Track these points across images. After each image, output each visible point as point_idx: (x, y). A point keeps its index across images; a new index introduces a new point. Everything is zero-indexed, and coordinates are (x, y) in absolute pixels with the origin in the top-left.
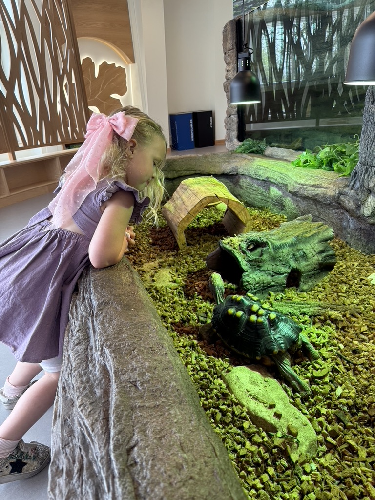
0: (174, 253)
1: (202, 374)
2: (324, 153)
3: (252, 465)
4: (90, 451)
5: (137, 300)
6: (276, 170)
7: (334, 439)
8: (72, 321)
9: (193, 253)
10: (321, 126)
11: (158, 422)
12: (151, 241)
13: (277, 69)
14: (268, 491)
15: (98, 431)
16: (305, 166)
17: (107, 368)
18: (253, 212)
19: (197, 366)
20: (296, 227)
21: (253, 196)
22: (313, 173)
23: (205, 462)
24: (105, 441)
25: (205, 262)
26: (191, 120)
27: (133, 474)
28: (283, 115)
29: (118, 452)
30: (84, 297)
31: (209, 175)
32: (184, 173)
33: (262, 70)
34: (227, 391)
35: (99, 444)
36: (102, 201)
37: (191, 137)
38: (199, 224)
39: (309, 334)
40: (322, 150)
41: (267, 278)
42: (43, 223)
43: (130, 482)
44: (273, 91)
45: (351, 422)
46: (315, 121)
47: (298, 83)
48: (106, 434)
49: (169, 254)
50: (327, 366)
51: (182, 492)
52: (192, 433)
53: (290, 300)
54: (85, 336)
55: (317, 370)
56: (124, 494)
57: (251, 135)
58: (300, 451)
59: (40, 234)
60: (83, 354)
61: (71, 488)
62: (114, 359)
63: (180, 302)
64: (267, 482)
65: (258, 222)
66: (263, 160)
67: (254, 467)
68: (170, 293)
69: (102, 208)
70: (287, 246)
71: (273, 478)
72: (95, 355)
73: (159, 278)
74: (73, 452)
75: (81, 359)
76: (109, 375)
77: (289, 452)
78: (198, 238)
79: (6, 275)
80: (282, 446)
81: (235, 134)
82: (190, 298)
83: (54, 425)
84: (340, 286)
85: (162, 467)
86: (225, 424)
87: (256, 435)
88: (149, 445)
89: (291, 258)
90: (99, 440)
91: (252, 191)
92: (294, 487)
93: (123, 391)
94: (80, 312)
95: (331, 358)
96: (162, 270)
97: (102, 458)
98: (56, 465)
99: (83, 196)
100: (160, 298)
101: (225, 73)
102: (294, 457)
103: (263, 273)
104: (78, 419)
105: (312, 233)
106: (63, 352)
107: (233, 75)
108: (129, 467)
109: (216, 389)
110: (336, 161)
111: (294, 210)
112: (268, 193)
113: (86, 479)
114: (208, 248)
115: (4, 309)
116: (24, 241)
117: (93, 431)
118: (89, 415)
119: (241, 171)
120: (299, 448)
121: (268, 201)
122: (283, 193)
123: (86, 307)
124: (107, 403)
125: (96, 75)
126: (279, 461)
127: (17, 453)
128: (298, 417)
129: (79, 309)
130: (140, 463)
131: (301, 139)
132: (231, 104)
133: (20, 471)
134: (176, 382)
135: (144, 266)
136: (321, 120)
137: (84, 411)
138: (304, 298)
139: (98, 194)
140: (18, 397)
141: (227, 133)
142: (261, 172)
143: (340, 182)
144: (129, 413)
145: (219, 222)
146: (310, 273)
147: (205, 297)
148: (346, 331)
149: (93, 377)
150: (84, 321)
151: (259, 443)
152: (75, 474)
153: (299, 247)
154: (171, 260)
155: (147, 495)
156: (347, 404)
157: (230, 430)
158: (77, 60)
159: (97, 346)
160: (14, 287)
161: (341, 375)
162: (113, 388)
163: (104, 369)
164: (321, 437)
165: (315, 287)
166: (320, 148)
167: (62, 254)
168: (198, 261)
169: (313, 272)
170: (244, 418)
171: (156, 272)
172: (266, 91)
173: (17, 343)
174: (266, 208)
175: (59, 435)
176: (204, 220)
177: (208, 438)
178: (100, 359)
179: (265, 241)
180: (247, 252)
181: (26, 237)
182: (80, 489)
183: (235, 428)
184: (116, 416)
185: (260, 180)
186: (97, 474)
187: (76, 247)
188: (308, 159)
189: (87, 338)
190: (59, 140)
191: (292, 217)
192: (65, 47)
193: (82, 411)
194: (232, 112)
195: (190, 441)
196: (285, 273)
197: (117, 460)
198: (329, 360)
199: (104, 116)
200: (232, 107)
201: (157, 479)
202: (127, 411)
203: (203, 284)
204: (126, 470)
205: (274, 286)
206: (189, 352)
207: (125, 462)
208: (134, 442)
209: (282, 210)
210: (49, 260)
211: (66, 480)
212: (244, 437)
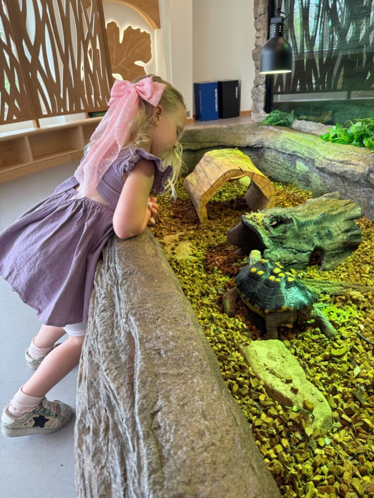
0: (195, 227)
1: (220, 346)
2: (355, 128)
3: (267, 435)
4: (115, 413)
5: (160, 271)
6: (304, 144)
7: (349, 416)
8: (97, 288)
9: (214, 228)
10: (352, 98)
11: (181, 390)
12: (172, 214)
13: (309, 35)
14: (281, 461)
15: (123, 395)
16: (334, 142)
17: (132, 335)
18: (277, 187)
19: (215, 338)
20: (322, 205)
21: (278, 170)
22: (343, 148)
23: (227, 431)
24: (130, 405)
25: (226, 237)
26: (216, 90)
27: (157, 437)
28: (312, 87)
29: (142, 415)
30: (108, 266)
31: (233, 147)
32: (208, 145)
33: (294, 37)
34: (244, 364)
35: (124, 407)
36: (125, 171)
37: (215, 107)
38: (220, 198)
39: (329, 313)
40: (353, 124)
41: (289, 256)
42: (70, 192)
43: (154, 444)
44: (304, 61)
45: (367, 401)
46: (345, 93)
47: (330, 52)
48: (131, 398)
49: (190, 228)
50: (346, 346)
51: (204, 457)
52: (214, 403)
53: (312, 278)
54: (110, 303)
55: (336, 349)
56: (148, 454)
57: (279, 106)
58: (315, 426)
59: (66, 203)
60: (109, 321)
61: (98, 446)
62: (138, 327)
63: (199, 276)
64: (281, 452)
65: (282, 198)
66: (291, 133)
67: (268, 438)
68: (190, 266)
69: (124, 178)
70: (312, 224)
71: (286, 449)
72: (120, 322)
73: (178, 251)
74: (99, 412)
75: (106, 325)
76: (134, 342)
77: (304, 426)
78: (219, 212)
79: (33, 241)
80: (297, 420)
81: (261, 105)
82: (210, 272)
83: (79, 386)
84: (364, 266)
85: (185, 432)
86: (242, 396)
87: (272, 408)
88: (173, 411)
89: (315, 236)
90: (124, 403)
91: (276, 166)
92: (307, 459)
93: (148, 358)
94: (105, 280)
95: (350, 337)
96: (182, 243)
97: (127, 420)
98: (83, 423)
99: (107, 166)
100: (180, 271)
101: (254, 39)
102: (309, 431)
103: (285, 250)
104: (104, 383)
105: (339, 211)
106: (87, 318)
107: (263, 42)
108: (153, 430)
109: (234, 361)
110: (368, 136)
111: (321, 186)
112: (294, 168)
113: (112, 439)
114: (229, 223)
115: (30, 273)
116: (51, 208)
117: (118, 394)
118: (114, 379)
119: (266, 144)
120: (314, 423)
121: (293, 177)
122: (310, 168)
123: (111, 275)
124: (132, 369)
125: (121, 41)
126: (293, 434)
127: (40, 409)
128: (314, 393)
129: (104, 277)
130: (163, 427)
131: (331, 112)
132: (260, 73)
133: (42, 426)
134: (199, 352)
135: (164, 238)
136: (353, 93)
137: (110, 375)
138: (325, 277)
139: (120, 163)
140: (43, 358)
141: (253, 103)
142: (287, 146)
143: (371, 159)
144: (153, 379)
145: (241, 196)
146: (333, 252)
147: (225, 272)
148: (367, 312)
149: (119, 343)
150: (109, 289)
151: (274, 415)
152: (101, 433)
153: (324, 225)
154: (192, 234)
155: (171, 458)
156: (364, 384)
157: (246, 402)
158: (102, 25)
159: (123, 314)
160: (40, 253)
161: (360, 355)
162: (138, 354)
163: (129, 335)
164: (336, 414)
165: (337, 266)
166: (352, 123)
167: (86, 224)
168: (219, 236)
169: (336, 252)
170: (261, 391)
171: (177, 245)
172: (297, 60)
173: (42, 307)
174: (290, 184)
175: (86, 396)
176: (226, 194)
177: (230, 408)
178: (125, 326)
179: (290, 217)
180: (270, 228)
181: (53, 205)
182: (106, 447)
183: (251, 400)
184: (141, 382)
185: (286, 154)
186: (123, 435)
187: (99, 216)
188: (338, 133)
189: (113, 306)
190: (83, 108)
191: (318, 194)
192: (90, 10)
193: (107, 374)
194: (260, 82)
195: (212, 410)
196: (308, 251)
197: (142, 423)
198: (349, 340)
199: (128, 83)
200: (260, 76)
201: (180, 443)
202: (151, 377)
203: (223, 259)
204: (151, 433)
205: (296, 263)
206: (208, 324)
207: (149, 426)
208: (158, 407)
209: (307, 186)
210: (75, 229)
211: (92, 438)
212: (259, 409)
